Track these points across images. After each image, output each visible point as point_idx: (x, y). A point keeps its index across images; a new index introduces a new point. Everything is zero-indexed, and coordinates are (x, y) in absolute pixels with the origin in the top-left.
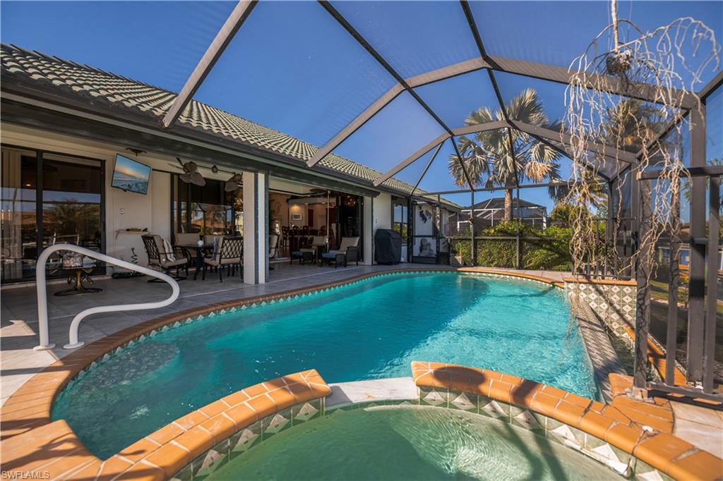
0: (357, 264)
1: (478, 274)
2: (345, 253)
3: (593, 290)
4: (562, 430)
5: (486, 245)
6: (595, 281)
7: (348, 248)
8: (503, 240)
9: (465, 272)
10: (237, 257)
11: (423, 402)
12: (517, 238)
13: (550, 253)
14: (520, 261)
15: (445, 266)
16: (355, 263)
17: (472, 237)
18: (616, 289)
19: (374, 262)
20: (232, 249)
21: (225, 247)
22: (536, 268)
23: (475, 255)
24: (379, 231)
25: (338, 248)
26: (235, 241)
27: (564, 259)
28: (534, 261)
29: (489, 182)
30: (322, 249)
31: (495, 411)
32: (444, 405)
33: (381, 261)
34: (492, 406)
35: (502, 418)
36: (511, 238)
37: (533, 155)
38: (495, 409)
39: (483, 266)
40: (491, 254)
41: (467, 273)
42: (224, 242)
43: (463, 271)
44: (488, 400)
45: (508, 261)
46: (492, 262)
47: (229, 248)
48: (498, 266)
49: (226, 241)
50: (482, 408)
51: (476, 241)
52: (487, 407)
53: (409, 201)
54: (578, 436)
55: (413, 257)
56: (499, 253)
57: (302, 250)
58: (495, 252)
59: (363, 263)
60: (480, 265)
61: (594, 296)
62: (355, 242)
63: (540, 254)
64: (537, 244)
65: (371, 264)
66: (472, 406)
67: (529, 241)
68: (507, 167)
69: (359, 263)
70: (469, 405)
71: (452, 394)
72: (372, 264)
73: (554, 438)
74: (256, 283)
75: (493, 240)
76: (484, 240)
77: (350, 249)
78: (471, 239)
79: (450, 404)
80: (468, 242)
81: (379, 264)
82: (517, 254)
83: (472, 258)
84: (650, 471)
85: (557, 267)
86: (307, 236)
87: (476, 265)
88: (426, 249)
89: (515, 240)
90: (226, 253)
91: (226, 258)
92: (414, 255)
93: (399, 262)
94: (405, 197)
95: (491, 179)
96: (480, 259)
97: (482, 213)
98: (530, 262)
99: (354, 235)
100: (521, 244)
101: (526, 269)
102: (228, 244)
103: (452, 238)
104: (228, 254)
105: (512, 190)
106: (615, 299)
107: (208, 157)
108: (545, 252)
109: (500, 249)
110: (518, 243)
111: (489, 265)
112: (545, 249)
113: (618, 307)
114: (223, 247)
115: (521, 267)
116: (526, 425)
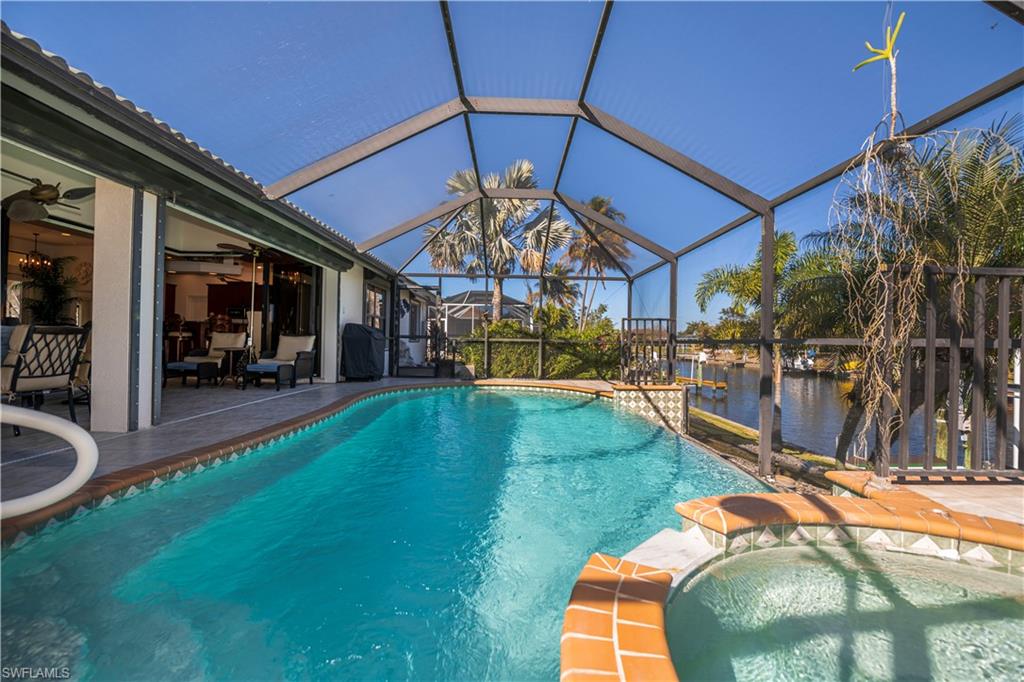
0: (311, 383)
1: (501, 388)
2: (293, 363)
3: (642, 397)
4: (878, 536)
5: (503, 349)
6: (645, 387)
7: (298, 354)
8: (523, 343)
9: (484, 385)
10: (63, 373)
11: (728, 554)
12: (540, 340)
13: (574, 358)
14: (543, 370)
15: (446, 380)
16: (308, 380)
17: (485, 339)
18: (661, 395)
19: (341, 378)
20: (50, 355)
21: (32, 351)
22: (559, 377)
23: (489, 364)
24: (349, 327)
25: (273, 355)
26: (60, 337)
27: (586, 366)
28: (558, 368)
29: (471, 268)
30: (237, 357)
31: (802, 538)
32: (748, 549)
33: (352, 376)
34: (799, 533)
35: (811, 544)
36: (533, 340)
37: (529, 241)
38: (801, 536)
39: (499, 377)
40: (508, 362)
41: (486, 388)
42: (29, 338)
43: (480, 385)
44: (794, 525)
45: (528, 370)
46: (509, 372)
47: (44, 355)
48: (515, 376)
49: (36, 337)
50: (787, 540)
51: (490, 344)
52: (793, 537)
53: (392, 283)
54: (894, 537)
55: (398, 368)
56: (518, 359)
57: (188, 359)
58: (513, 358)
59: (319, 380)
60: (495, 377)
61: (643, 404)
62: (308, 344)
63: (564, 360)
64: (559, 348)
65: (334, 381)
66: (776, 540)
67: (552, 345)
68: (503, 252)
69: (315, 380)
70: (775, 540)
71: (756, 532)
72: (338, 382)
73: (868, 547)
74: (130, 430)
75: (512, 343)
76: (500, 342)
77: (302, 357)
78: (483, 342)
79: (754, 546)
80: (479, 346)
81: (349, 380)
82: (540, 361)
83: (485, 367)
84: (973, 548)
85: (580, 376)
86: (177, 334)
87: (490, 376)
88: (404, 356)
89: (538, 343)
90: (34, 366)
91: (31, 375)
92: (400, 364)
93: (381, 377)
94: (389, 275)
95: (474, 265)
96: (495, 368)
97: (455, 309)
98: (553, 370)
99: (307, 333)
100: (543, 349)
101: (548, 379)
102: (41, 344)
103: (458, 339)
104: (40, 366)
105: (503, 279)
106: (661, 405)
107: (26, 125)
108: (568, 357)
109: (520, 354)
110: (540, 345)
111: (505, 376)
112: (569, 353)
113: (664, 414)
114: (24, 350)
115: (543, 377)
116: (836, 542)
